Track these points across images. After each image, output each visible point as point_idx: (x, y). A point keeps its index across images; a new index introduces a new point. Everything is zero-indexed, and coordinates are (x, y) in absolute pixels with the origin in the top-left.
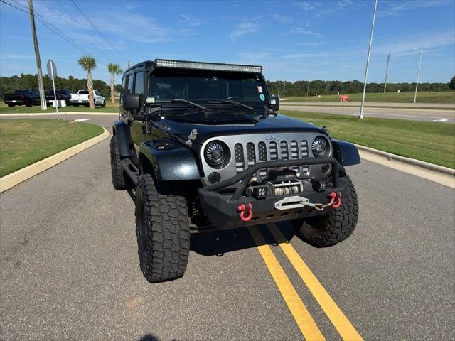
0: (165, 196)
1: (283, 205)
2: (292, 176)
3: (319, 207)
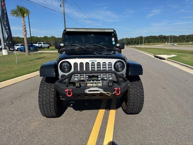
0: (47, 83)
1: (89, 91)
2: (96, 78)
3: (109, 94)
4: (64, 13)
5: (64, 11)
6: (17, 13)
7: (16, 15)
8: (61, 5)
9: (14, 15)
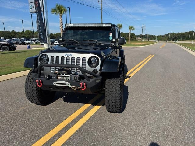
1: (57, 84)
3: (74, 88)
4: (102, 9)
5: (102, 7)
6: (56, 11)
7: (55, 13)
8: (99, 1)
9: (54, 12)
